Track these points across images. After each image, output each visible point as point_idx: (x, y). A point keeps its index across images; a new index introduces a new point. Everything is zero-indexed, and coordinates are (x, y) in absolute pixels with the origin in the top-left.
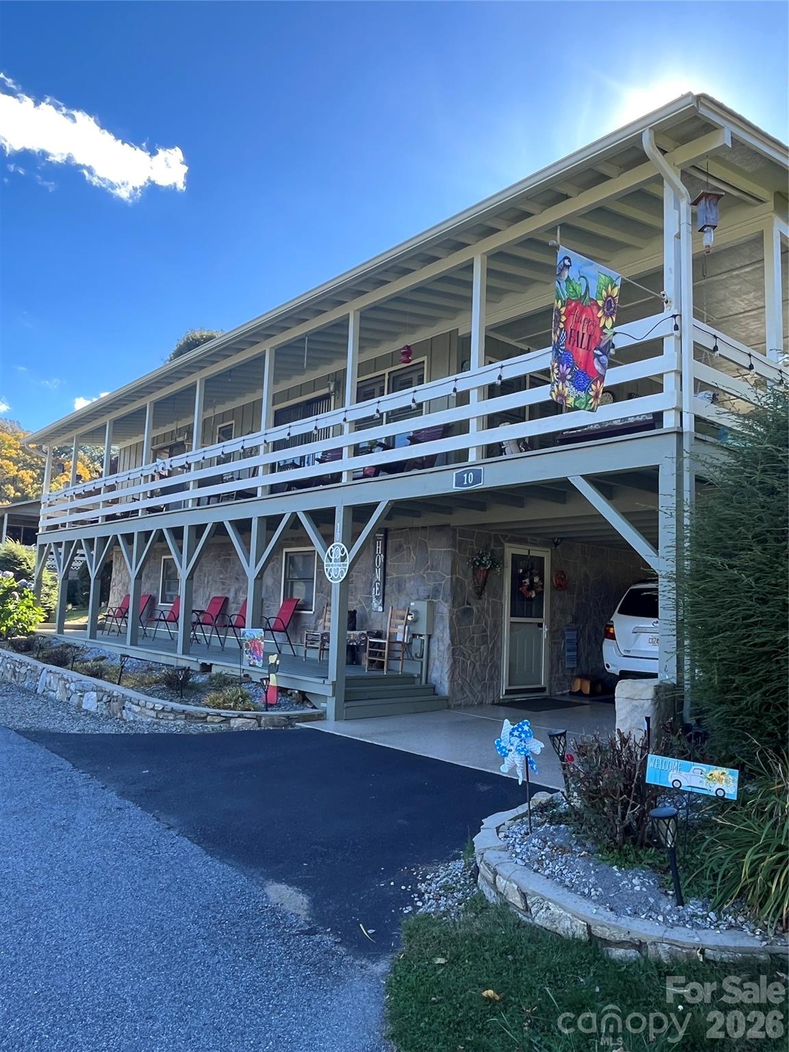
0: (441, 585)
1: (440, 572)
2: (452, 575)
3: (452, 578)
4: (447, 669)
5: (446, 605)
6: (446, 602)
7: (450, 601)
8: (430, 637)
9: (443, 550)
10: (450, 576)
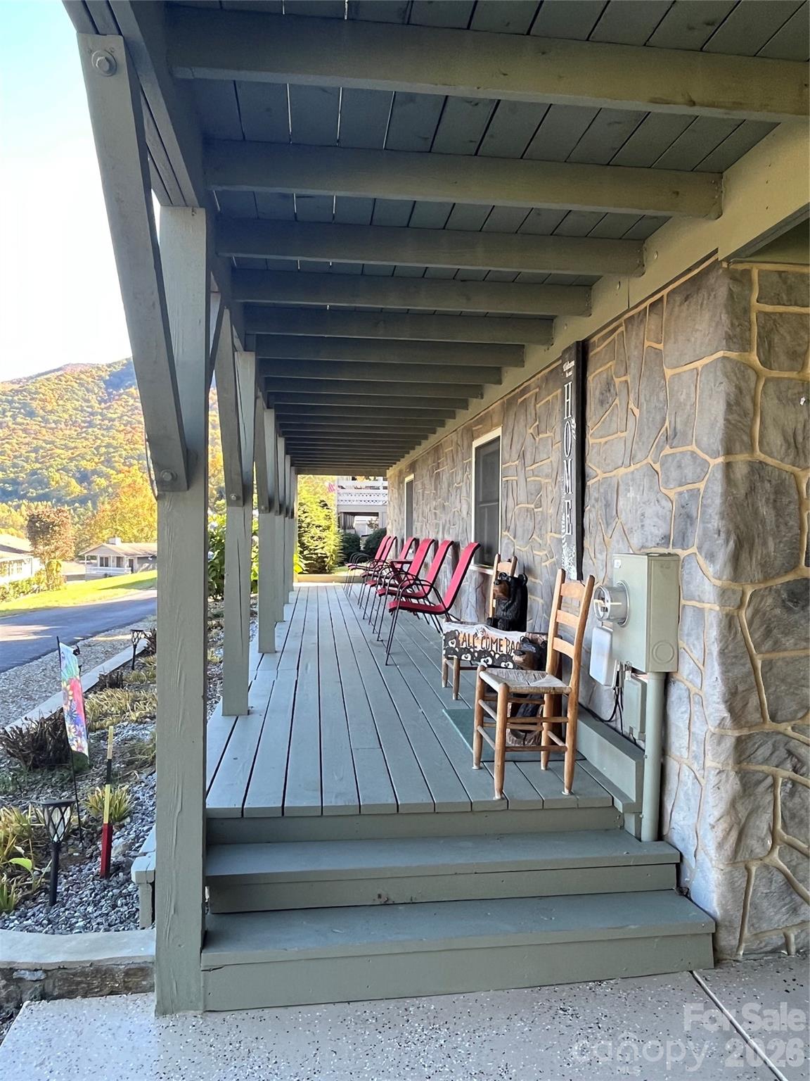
0: (694, 494)
1: (694, 447)
2: (728, 451)
3: (728, 466)
4: (717, 813)
5: (710, 570)
6: (711, 557)
7: (723, 553)
8: (666, 680)
9: (699, 364)
10: (721, 460)
